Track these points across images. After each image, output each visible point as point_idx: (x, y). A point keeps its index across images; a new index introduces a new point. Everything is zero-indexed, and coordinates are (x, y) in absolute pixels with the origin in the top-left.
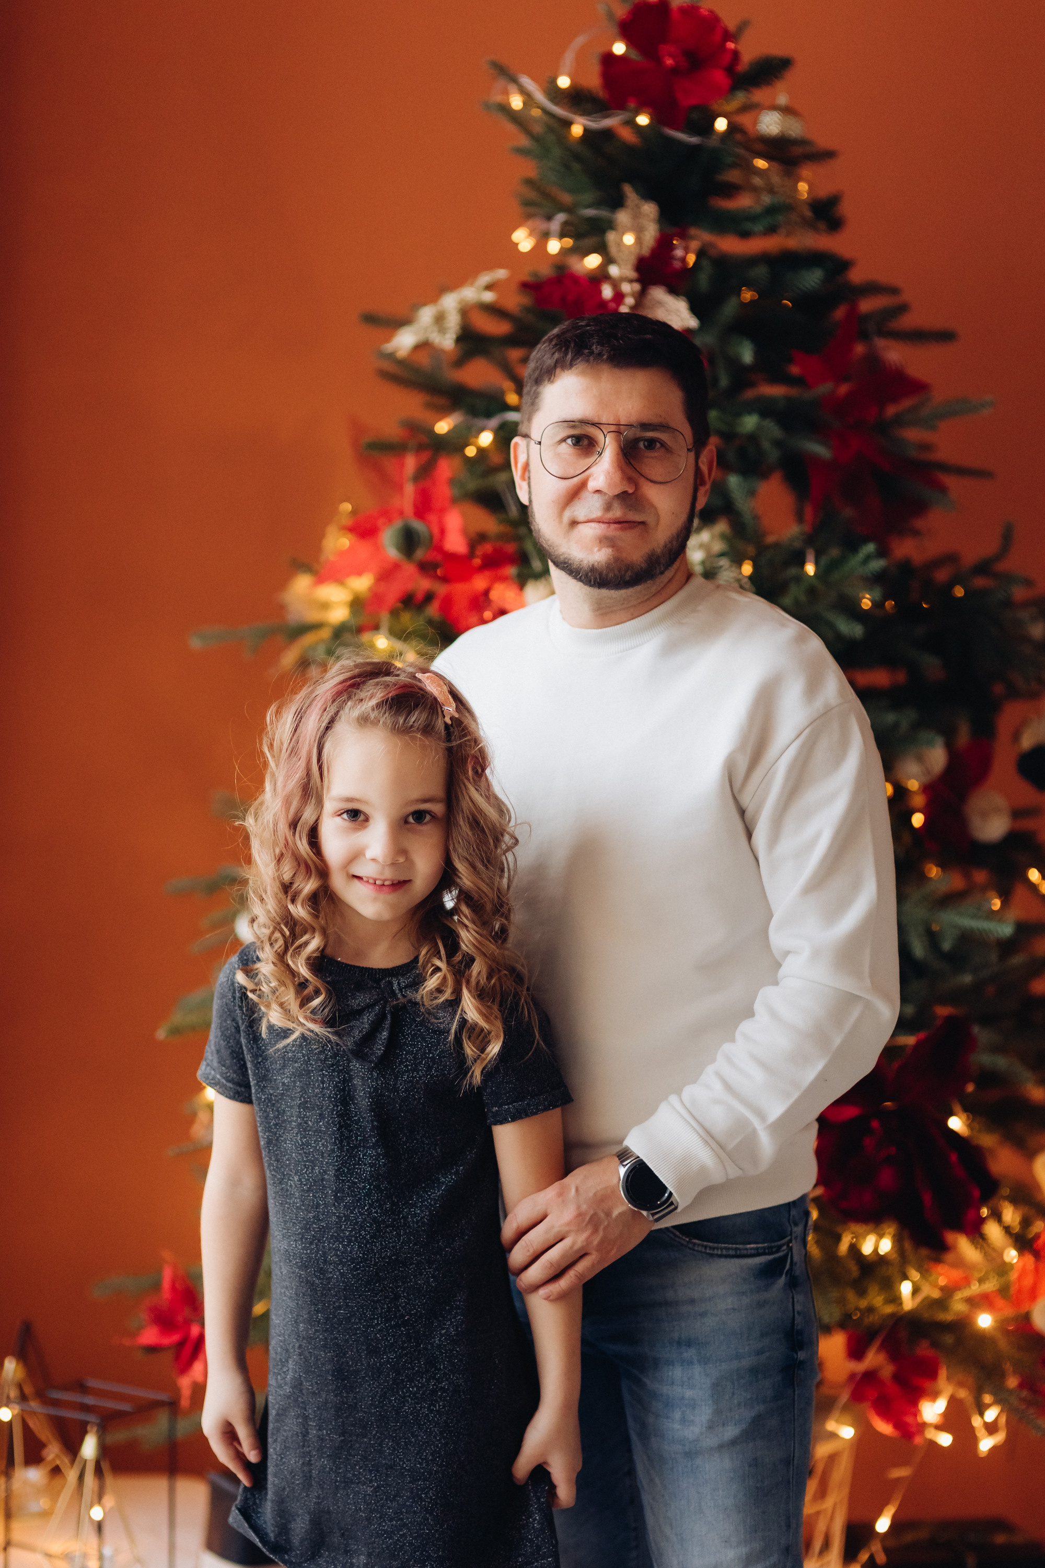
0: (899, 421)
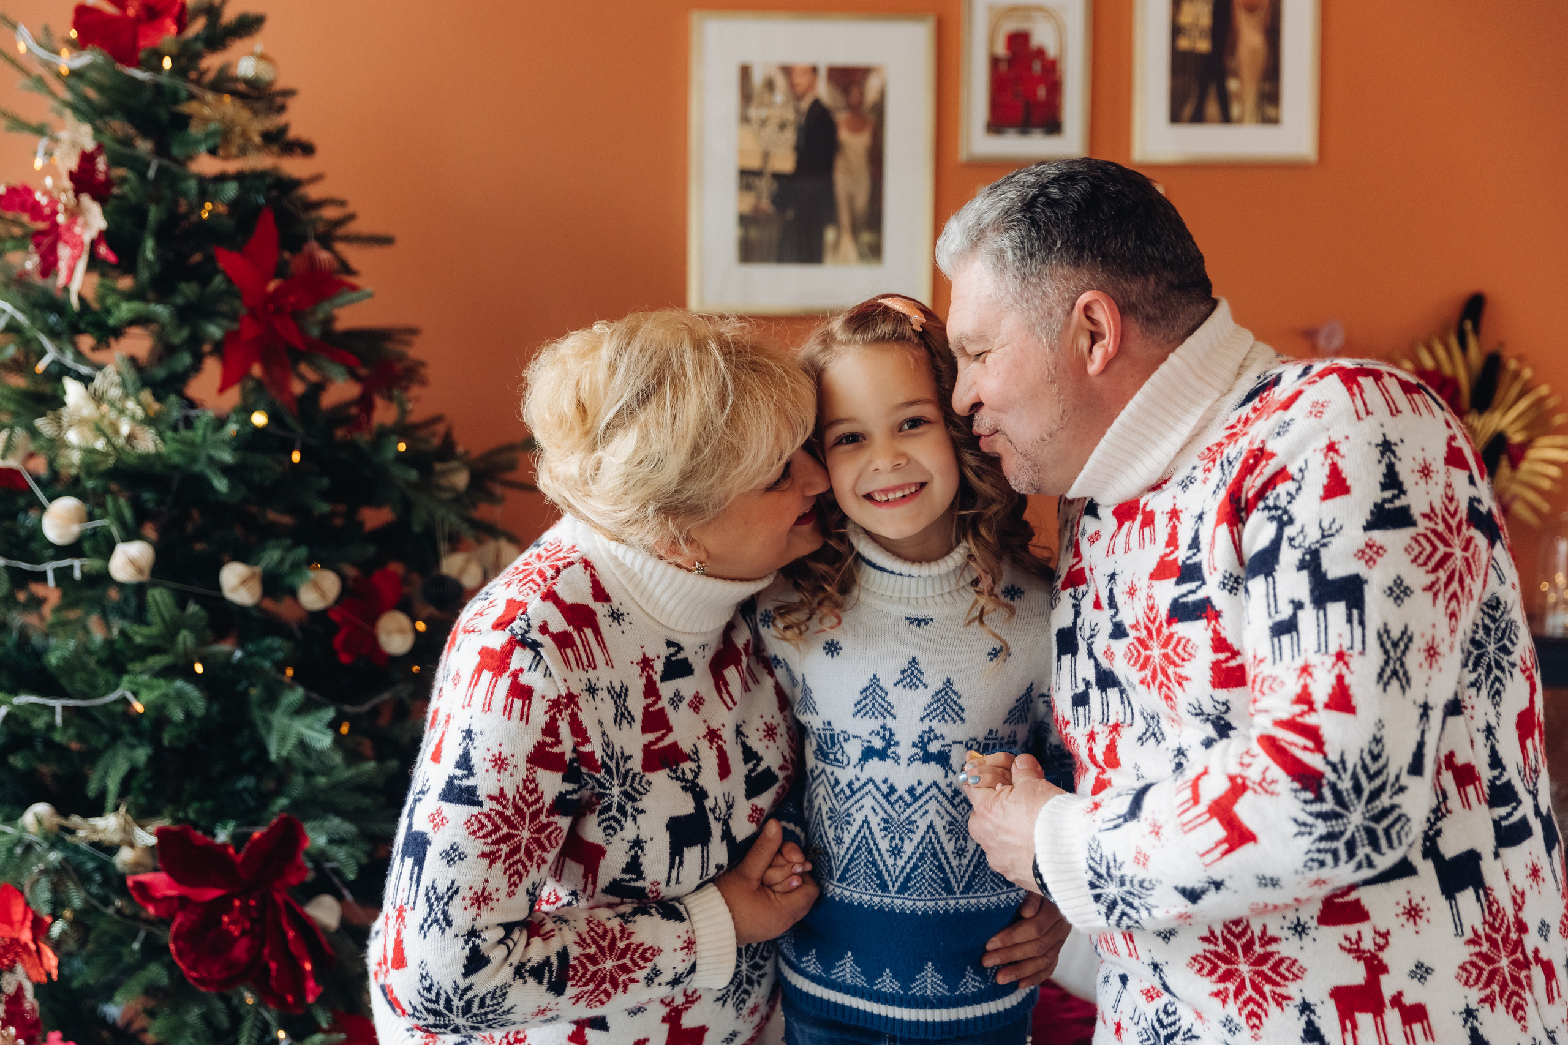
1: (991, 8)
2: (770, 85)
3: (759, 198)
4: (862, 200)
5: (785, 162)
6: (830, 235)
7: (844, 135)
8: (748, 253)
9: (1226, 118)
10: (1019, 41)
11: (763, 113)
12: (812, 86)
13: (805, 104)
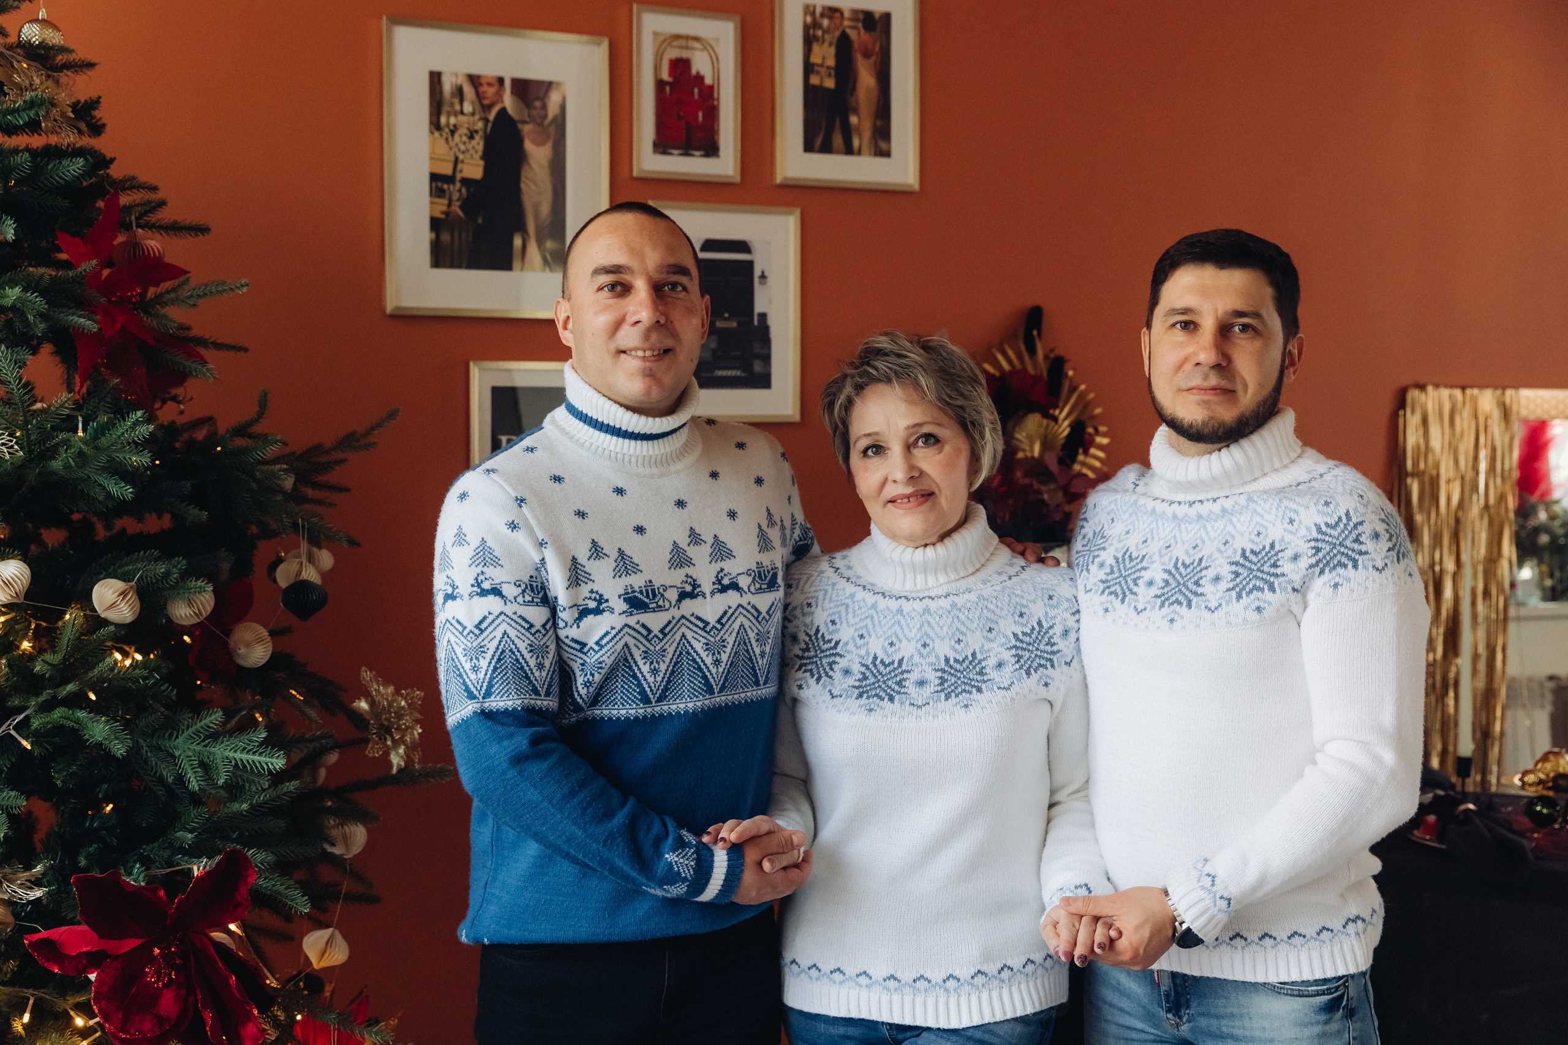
0: (159, 300)
1: (656, 34)
2: (459, 92)
3: (449, 205)
4: (545, 209)
5: (474, 169)
6: (518, 242)
7: (529, 146)
8: (441, 257)
9: (849, 150)
10: (680, 66)
11: (453, 120)
12: (499, 95)
13: (492, 116)
